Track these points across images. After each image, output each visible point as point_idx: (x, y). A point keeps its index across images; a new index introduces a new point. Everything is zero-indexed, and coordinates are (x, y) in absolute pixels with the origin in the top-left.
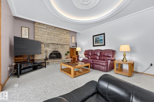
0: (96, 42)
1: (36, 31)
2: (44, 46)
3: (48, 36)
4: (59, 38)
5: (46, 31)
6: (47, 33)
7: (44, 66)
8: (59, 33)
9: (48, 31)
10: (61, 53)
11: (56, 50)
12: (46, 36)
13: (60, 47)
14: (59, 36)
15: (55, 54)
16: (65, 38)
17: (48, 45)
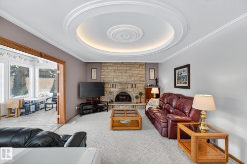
0: (178, 80)
1: (102, 71)
2: (110, 86)
3: (115, 74)
4: (128, 74)
5: (112, 68)
6: (112, 71)
7: (106, 109)
8: (128, 68)
9: (115, 68)
10: (131, 95)
11: (124, 91)
12: (112, 74)
13: (129, 87)
14: (128, 72)
15: (123, 96)
16: (137, 74)
17: (114, 85)
